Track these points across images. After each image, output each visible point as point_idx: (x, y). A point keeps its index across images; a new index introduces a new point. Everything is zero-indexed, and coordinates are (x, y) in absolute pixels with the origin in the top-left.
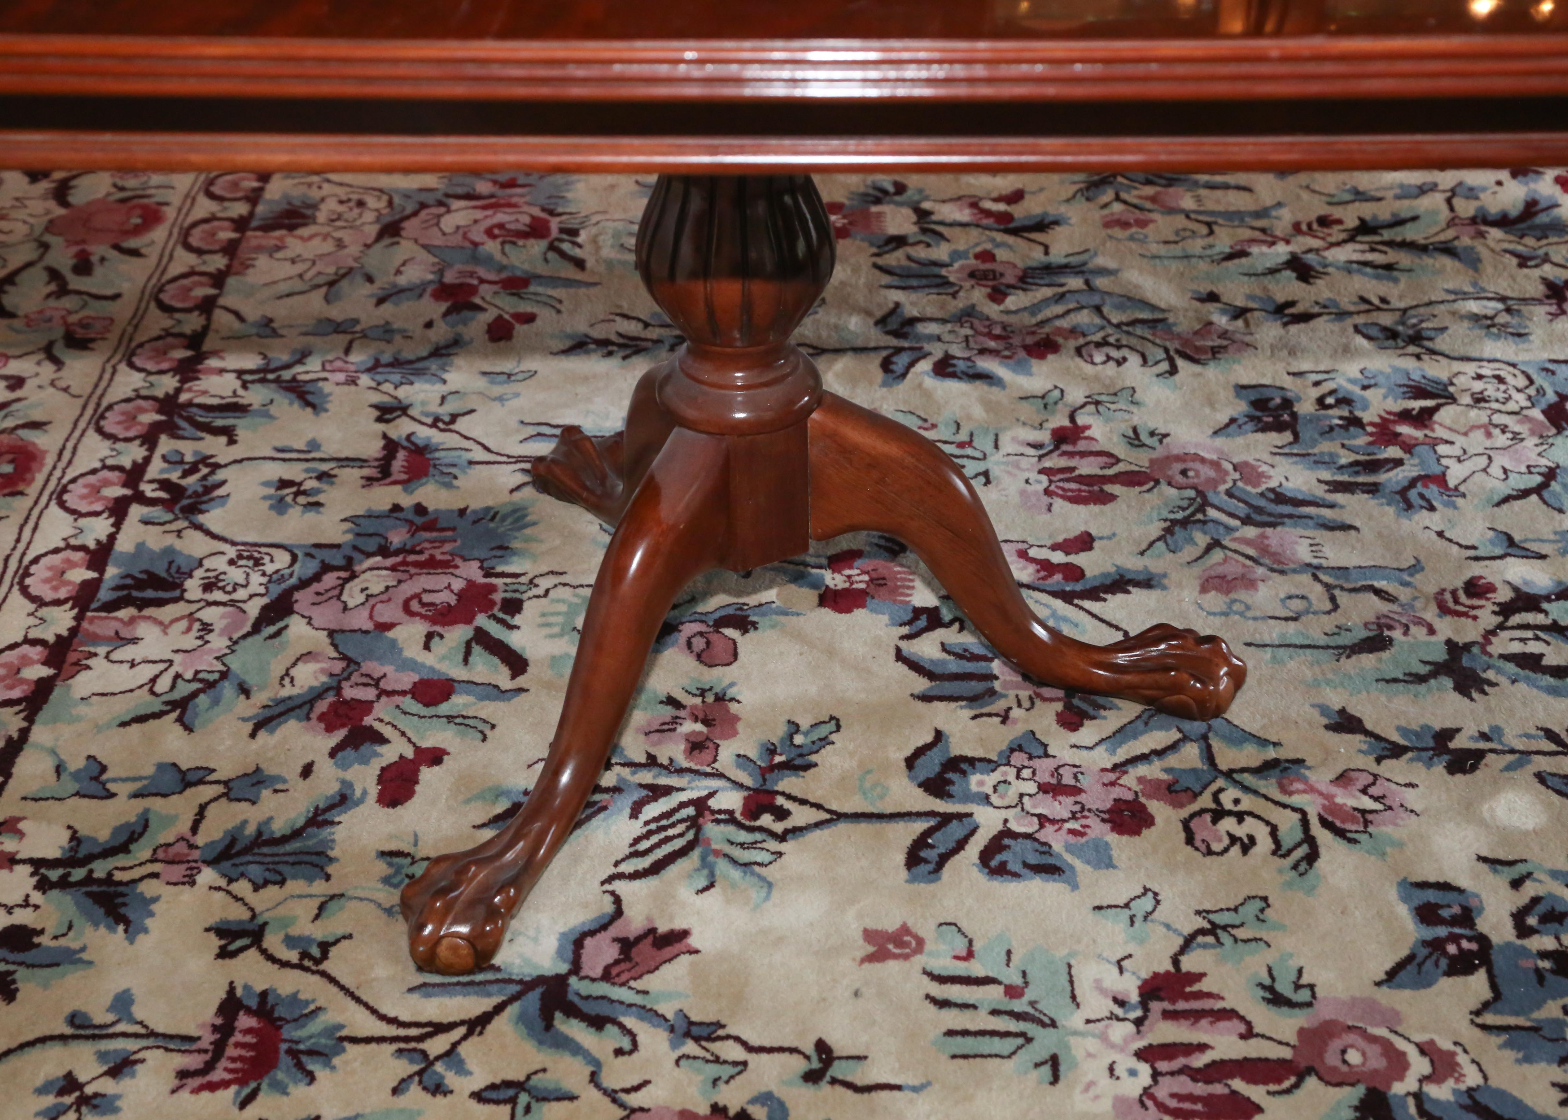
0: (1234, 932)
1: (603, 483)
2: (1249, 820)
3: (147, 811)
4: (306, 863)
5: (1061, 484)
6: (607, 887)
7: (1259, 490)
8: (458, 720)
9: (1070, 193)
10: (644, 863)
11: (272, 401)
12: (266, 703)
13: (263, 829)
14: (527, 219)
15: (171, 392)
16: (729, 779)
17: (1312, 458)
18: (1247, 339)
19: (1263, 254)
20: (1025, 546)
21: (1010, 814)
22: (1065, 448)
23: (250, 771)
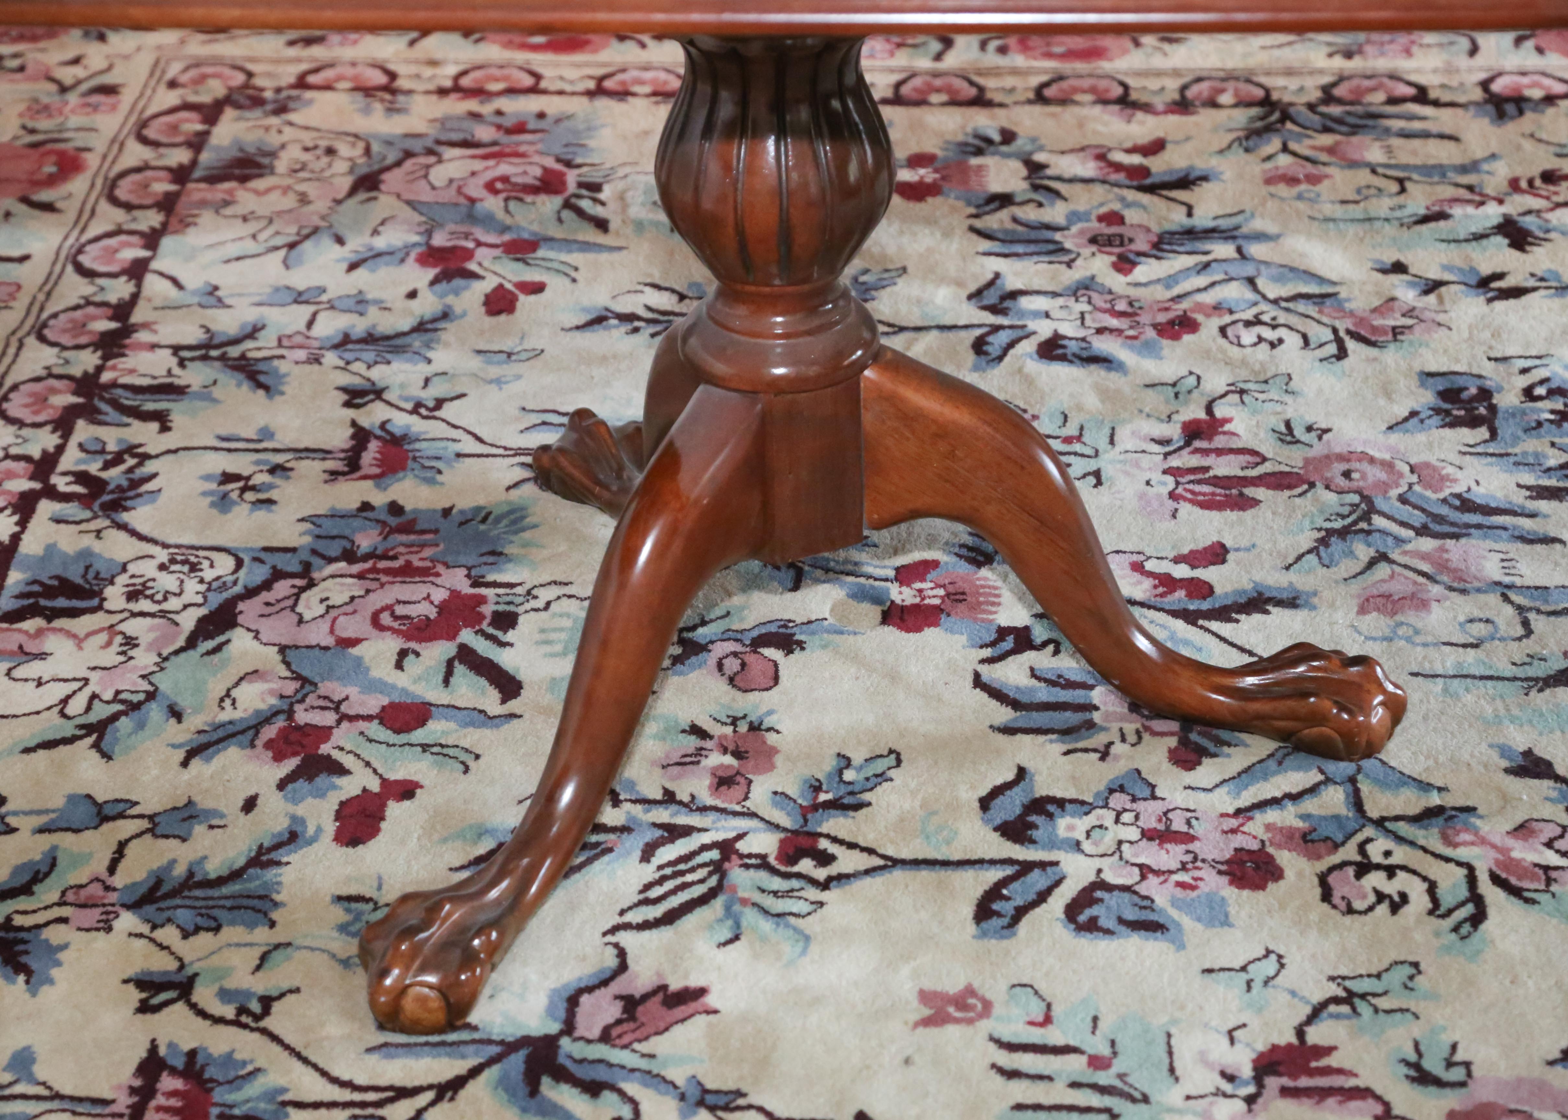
0: (1374, 1001)
1: (619, 477)
2: (1401, 875)
3: (54, 848)
4: (246, 908)
5: (1191, 487)
6: (610, 938)
7: (1441, 496)
8: (435, 749)
9: (1224, 144)
10: (656, 911)
11: (215, 382)
12: (201, 728)
13: (196, 869)
14: (538, 172)
15: (91, 370)
16: (762, 819)
17: (1512, 459)
18: (1441, 318)
19: (1467, 216)
20: (1141, 558)
21: (1104, 863)
22: (1197, 444)
23: (180, 805)
